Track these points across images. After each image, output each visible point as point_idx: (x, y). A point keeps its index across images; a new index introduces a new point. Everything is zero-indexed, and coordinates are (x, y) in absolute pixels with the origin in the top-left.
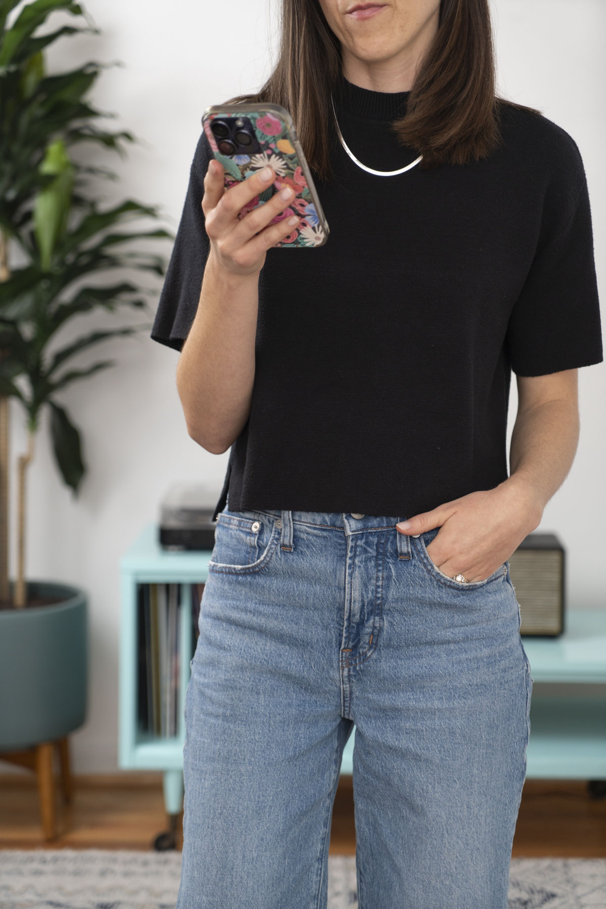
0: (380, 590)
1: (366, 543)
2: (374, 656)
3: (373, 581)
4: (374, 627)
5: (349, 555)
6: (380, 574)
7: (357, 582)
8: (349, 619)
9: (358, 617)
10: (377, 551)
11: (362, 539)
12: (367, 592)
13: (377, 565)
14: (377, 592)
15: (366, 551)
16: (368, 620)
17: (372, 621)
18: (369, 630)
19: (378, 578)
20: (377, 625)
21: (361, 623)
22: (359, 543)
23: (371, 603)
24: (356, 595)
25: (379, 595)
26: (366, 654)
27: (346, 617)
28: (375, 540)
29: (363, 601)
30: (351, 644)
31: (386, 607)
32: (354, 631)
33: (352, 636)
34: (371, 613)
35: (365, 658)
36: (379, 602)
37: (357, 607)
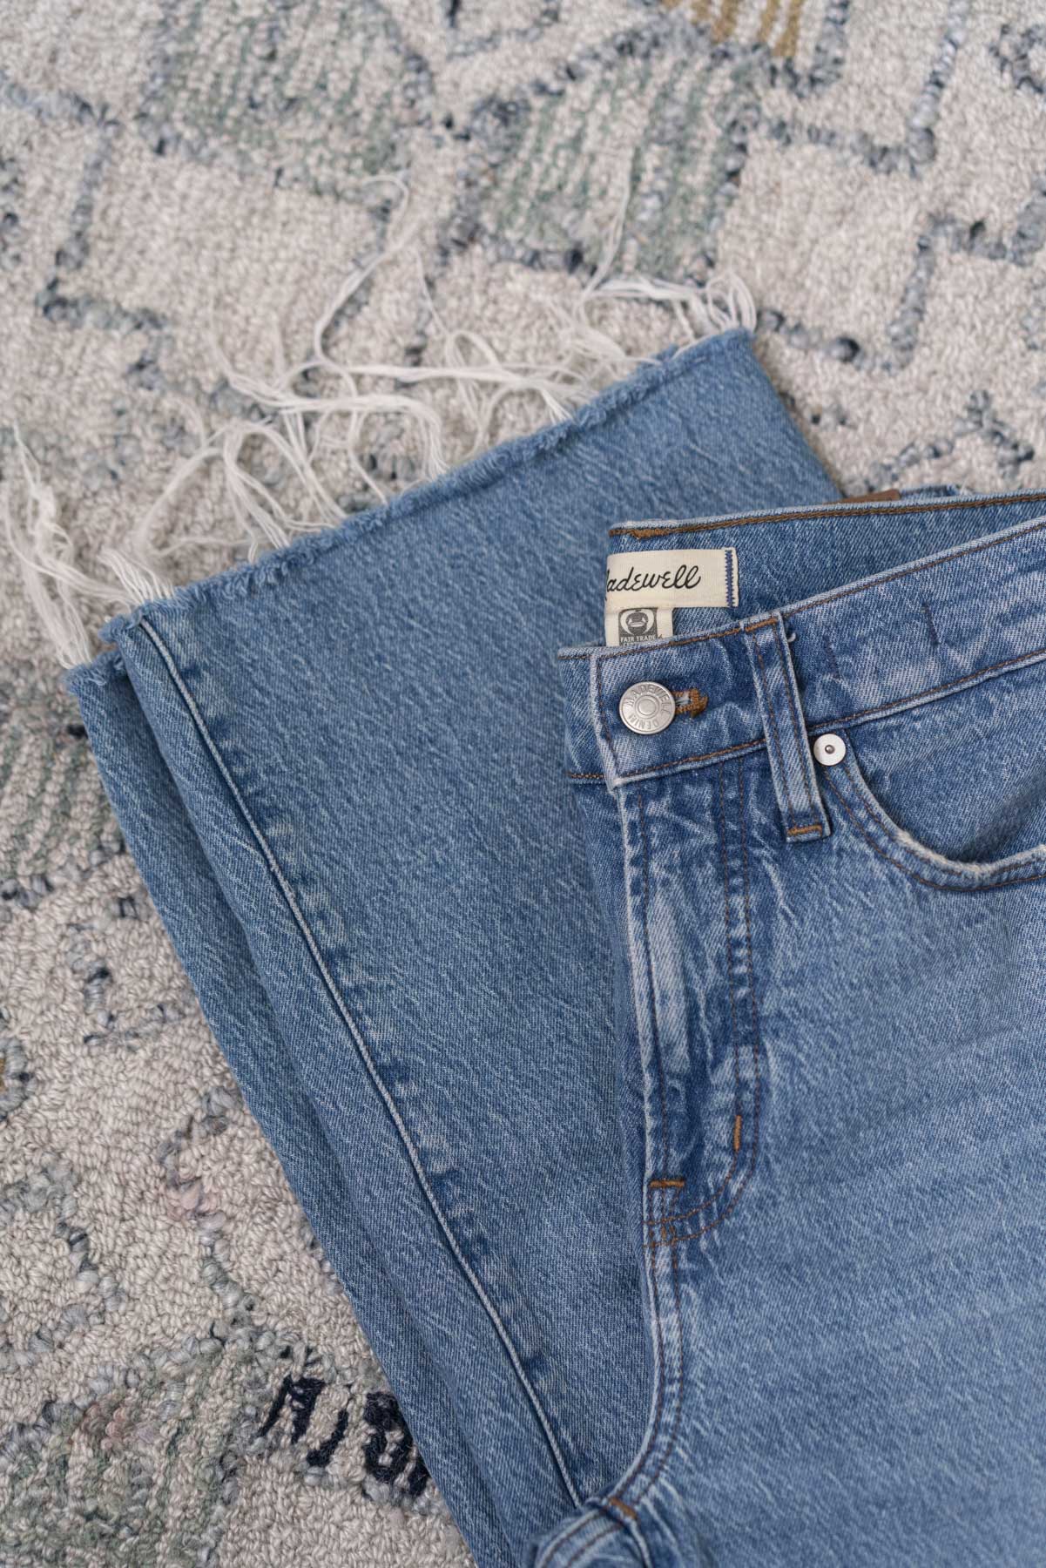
0: (741, 953)
1: (680, 808)
2: (753, 1189)
3: (719, 927)
4: (741, 1085)
5: (629, 852)
6: (738, 901)
7: (663, 934)
8: (656, 1063)
9: (681, 1050)
10: (719, 828)
11: (659, 796)
12: (701, 965)
13: (723, 876)
14: (734, 961)
15: (680, 834)
16: (717, 1061)
17: (729, 1062)
18: (723, 1098)
19: (731, 912)
20: (748, 1074)
21: (698, 1078)
22: (653, 808)
23: (718, 1000)
24: (667, 976)
25: (741, 969)
26: (723, 1189)
27: (645, 1059)
28: (706, 794)
29: (689, 993)
30: (677, 1158)
31: (768, 1006)
32: (680, 1107)
33: (675, 1127)
34: (724, 1036)
35: (726, 1205)
36: (742, 992)
37: (673, 1017)
